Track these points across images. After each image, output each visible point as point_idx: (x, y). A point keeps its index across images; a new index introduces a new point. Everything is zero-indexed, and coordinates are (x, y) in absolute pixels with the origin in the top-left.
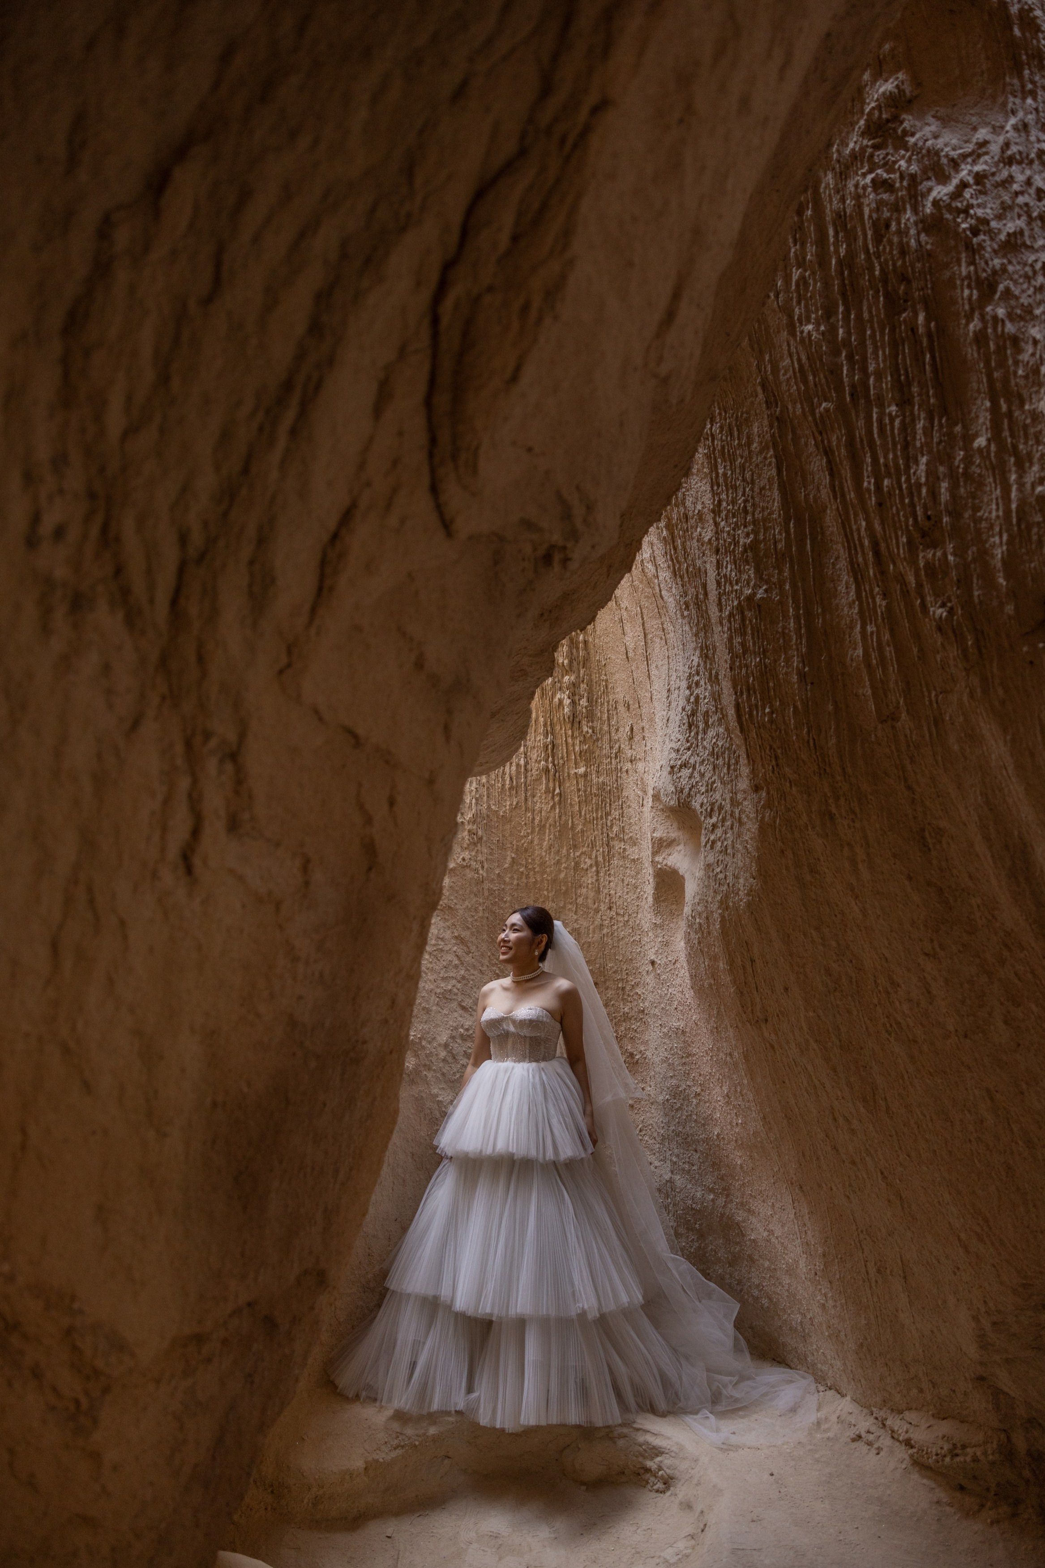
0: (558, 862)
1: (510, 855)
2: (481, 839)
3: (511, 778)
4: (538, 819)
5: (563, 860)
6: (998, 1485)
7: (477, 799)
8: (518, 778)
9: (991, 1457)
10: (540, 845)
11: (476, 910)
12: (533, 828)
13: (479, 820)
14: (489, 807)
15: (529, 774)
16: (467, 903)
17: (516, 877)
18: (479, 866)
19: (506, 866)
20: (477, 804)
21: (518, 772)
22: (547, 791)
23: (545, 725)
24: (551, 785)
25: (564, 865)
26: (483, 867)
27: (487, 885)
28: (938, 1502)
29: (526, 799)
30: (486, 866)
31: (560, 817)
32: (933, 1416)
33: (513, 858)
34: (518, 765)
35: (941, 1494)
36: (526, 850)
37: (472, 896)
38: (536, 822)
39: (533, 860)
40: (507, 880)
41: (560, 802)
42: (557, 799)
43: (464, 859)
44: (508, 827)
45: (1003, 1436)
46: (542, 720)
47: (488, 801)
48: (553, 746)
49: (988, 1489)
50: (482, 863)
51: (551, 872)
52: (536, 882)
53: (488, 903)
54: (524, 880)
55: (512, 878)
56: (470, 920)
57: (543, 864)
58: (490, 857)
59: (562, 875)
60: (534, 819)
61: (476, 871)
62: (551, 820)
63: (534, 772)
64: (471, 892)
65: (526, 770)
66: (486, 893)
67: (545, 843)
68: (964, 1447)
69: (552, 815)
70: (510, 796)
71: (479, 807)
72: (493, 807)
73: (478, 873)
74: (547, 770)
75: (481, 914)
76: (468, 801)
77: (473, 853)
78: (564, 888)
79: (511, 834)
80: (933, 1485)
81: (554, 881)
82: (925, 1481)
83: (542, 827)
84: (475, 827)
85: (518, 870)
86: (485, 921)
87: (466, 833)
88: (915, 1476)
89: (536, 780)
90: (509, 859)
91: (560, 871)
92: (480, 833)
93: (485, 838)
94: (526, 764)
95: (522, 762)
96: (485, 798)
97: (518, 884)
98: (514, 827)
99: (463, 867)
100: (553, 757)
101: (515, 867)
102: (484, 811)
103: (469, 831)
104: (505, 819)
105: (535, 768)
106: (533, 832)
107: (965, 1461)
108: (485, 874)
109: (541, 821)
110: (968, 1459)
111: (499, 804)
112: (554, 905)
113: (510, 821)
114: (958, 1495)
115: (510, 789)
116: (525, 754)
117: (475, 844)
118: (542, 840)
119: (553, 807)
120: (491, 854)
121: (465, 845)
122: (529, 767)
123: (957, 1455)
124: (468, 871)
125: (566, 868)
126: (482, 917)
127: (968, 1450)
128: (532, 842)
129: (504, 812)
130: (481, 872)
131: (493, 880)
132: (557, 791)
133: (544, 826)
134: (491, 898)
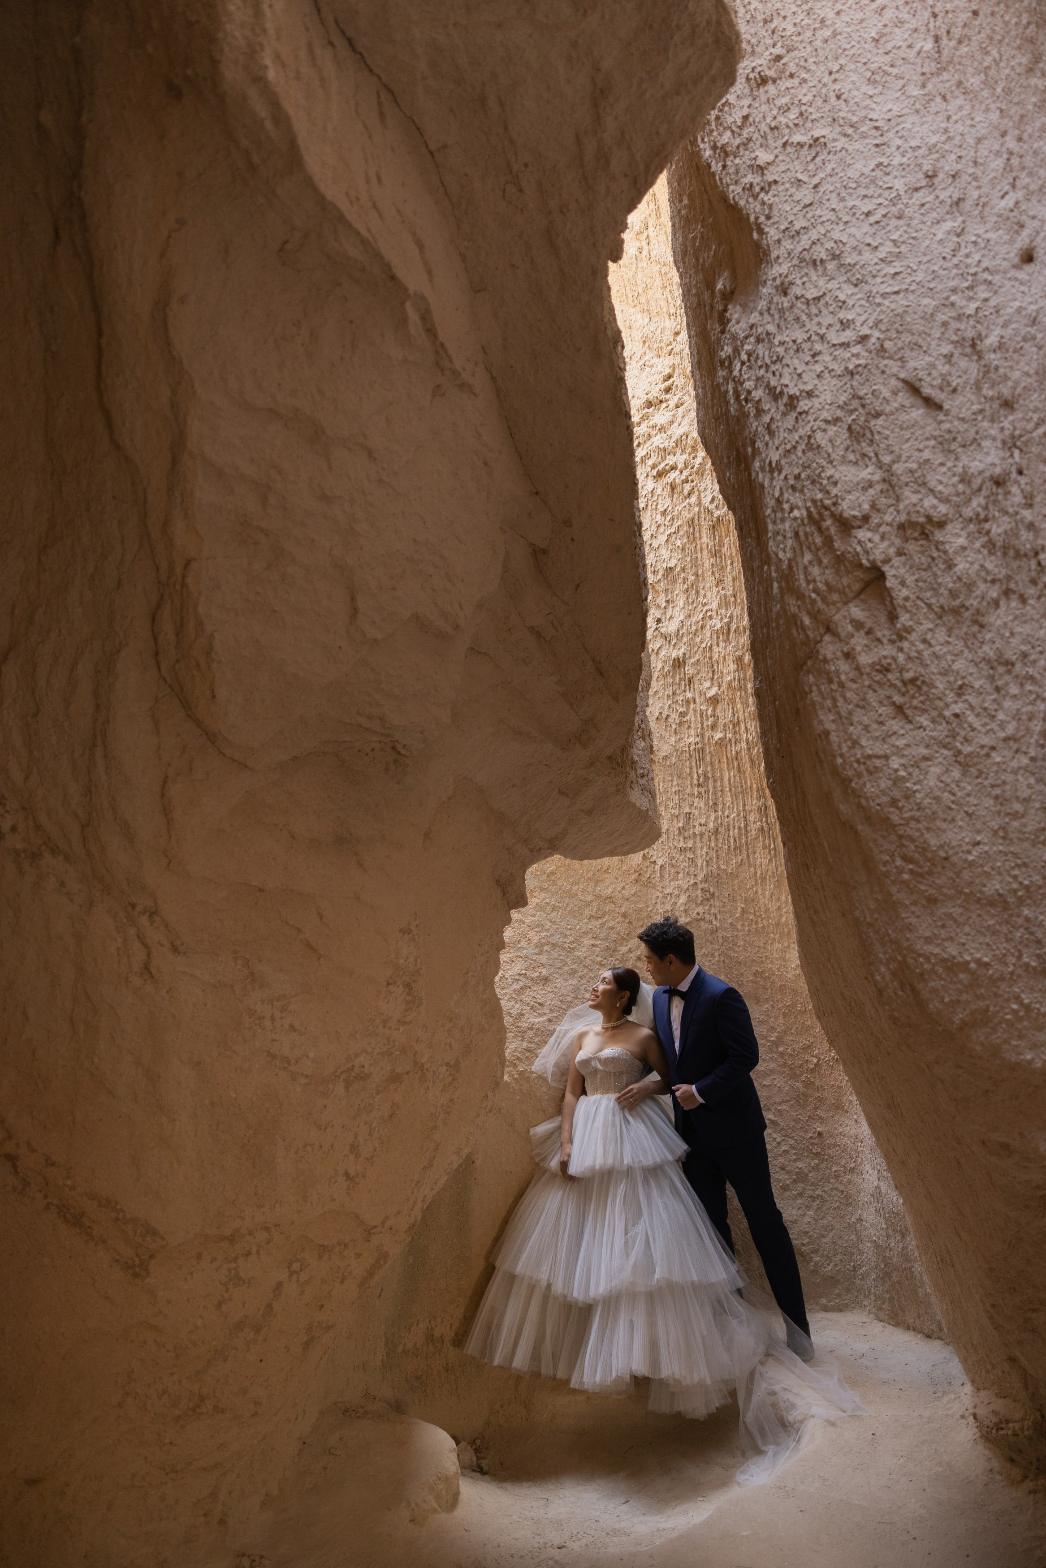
0: (779, 908)
1: (740, 905)
2: (713, 895)
3: (735, 840)
4: (759, 872)
5: (784, 906)
6: (1038, 1460)
7: (707, 862)
8: (740, 839)
9: (1026, 1433)
10: (763, 894)
11: (713, 955)
12: (756, 880)
13: (710, 879)
14: (718, 867)
15: (749, 834)
16: (704, 950)
17: (746, 924)
18: (712, 918)
19: (738, 915)
20: (708, 865)
21: (740, 834)
22: (765, 847)
23: (758, 791)
24: (767, 841)
25: (784, 910)
26: (716, 918)
27: (720, 934)
28: (991, 1470)
29: (748, 856)
30: (719, 917)
31: (777, 868)
32: (996, 1394)
33: (743, 908)
34: (740, 828)
35: (995, 1464)
36: (753, 900)
37: (708, 944)
38: (758, 875)
39: (759, 908)
40: (739, 927)
41: (775, 856)
42: (773, 852)
43: (698, 914)
44: (736, 882)
45: (1038, 1414)
46: (755, 786)
47: (717, 862)
48: (766, 807)
49: (1031, 1463)
50: (715, 915)
51: (774, 917)
52: (763, 927)
53: (723, 948)
54: (754, 926)
55: (743, 925)
56: (707, 964)
57: (767, 910)
58: (722, 909)
59: (783, 919)
60: (756, 873)
61: (711, 922)
62: (770, 873)
63: (753, 833)
64: (707, 941)
65: (746, 831)
66: (721, 940)
67: (767, 893)
68: (1007, 1422)
69: (770, 867)
70: (736, 855)
71: (710, 868)
72: (722, 867)
73: (712, 924)
74: (762, 829)
75: (717, 959)
76: (699, 864)
77: (707, 908)
78: (786, 930)
79: (740, 888)
80: (991, 1455)
81: (778, 924)
82: (986, 1452)
83: (763, 879)
84: (707, 885)
85: (748, 918)
86: (721, 964)
87: (699, 891)
88: (980, 1447)
89: (756, 839)
90: (739, 910)
91: (781, 915)
92: (712, 890)
93: (717, 894)
94: (746, 826)
95: (742, 825)
96: (715, 860)
97: (749, 930)
98: (742, 882)
99: (698, 920)
100: (767, 817)
101: (746, 916)
102: (715, 871)
103: (702, 889)
104: (734, 876)
105: (754, 828)
106: (756, 884)
107: (1007, 1434)
108: (718, 925)
109: (762, 874)
110: (1010, 1432)
111: (727, 863)
112: (780, 945)
113: (737, 877)
114: (1008, 1465)
115: (734, 849)
116: (745, 818)
117: (708, 900)
118: (764, 890)
119: (770, 861)
120: (723, 907)
121: (699, 902)
122: (749, 828)
123: (1002, 1429)
124: (702, 923)
125: (786, 913)
126: (718, 961)
127: (1011, 1425)
128: (756, 892)
129: (732, 869)
130: (714, 923)
131: (726, 928)
132: (772, 846)
133: (765, 877)
134: (725, 944)
